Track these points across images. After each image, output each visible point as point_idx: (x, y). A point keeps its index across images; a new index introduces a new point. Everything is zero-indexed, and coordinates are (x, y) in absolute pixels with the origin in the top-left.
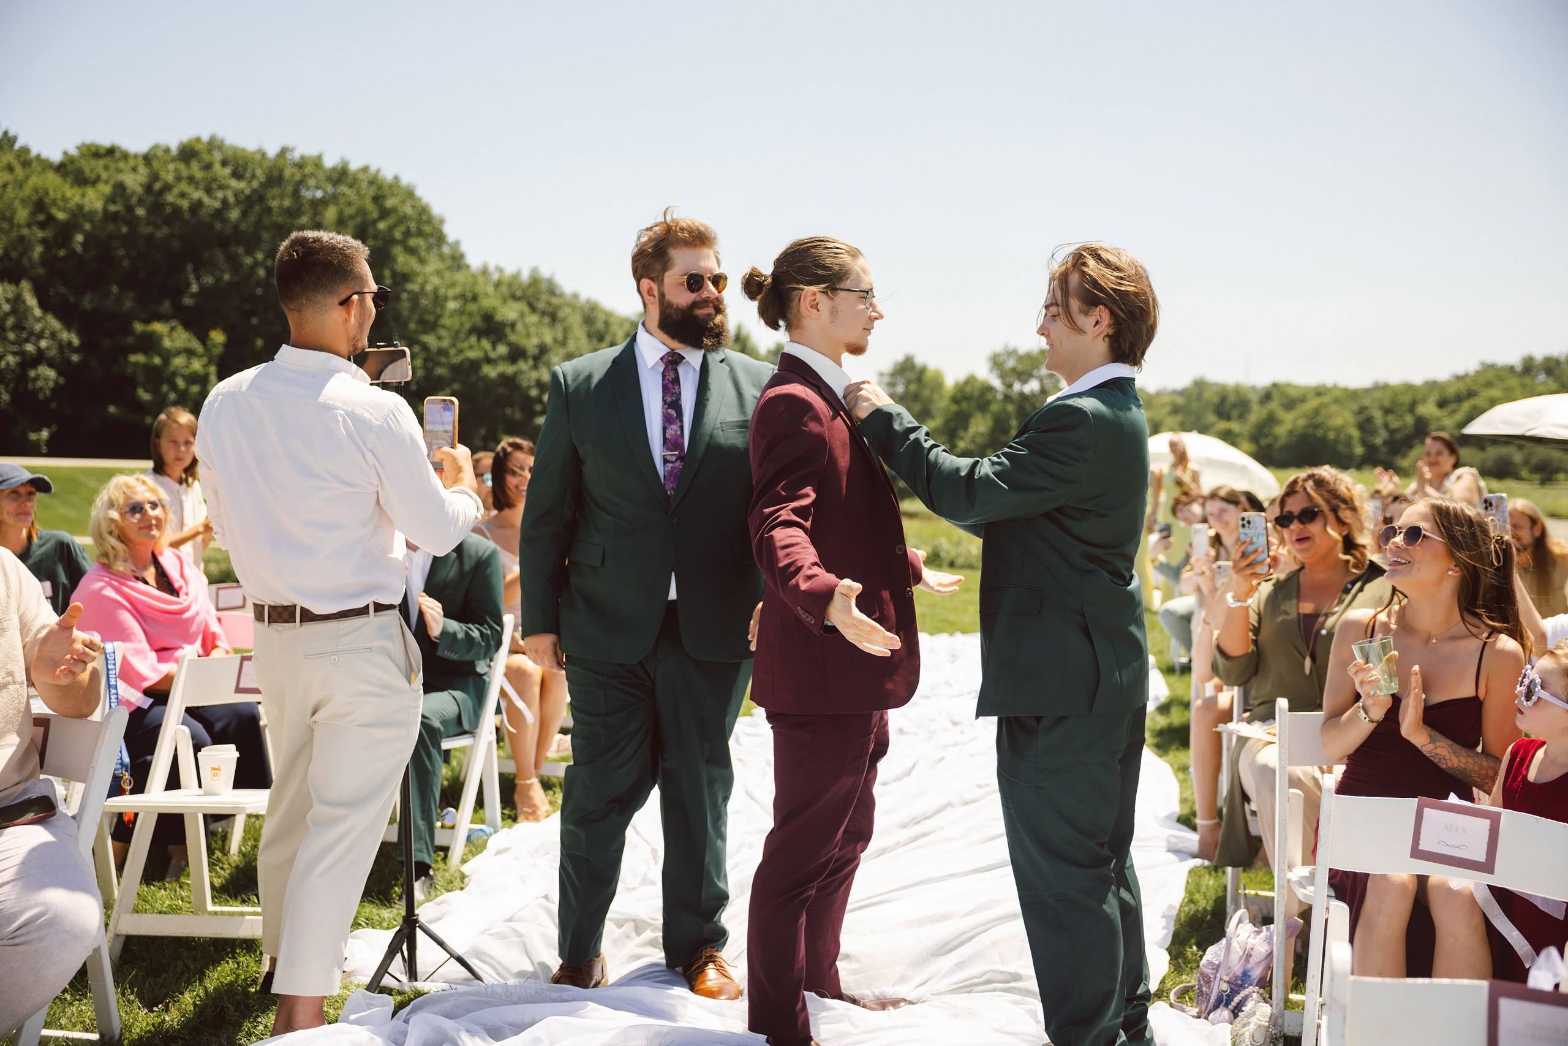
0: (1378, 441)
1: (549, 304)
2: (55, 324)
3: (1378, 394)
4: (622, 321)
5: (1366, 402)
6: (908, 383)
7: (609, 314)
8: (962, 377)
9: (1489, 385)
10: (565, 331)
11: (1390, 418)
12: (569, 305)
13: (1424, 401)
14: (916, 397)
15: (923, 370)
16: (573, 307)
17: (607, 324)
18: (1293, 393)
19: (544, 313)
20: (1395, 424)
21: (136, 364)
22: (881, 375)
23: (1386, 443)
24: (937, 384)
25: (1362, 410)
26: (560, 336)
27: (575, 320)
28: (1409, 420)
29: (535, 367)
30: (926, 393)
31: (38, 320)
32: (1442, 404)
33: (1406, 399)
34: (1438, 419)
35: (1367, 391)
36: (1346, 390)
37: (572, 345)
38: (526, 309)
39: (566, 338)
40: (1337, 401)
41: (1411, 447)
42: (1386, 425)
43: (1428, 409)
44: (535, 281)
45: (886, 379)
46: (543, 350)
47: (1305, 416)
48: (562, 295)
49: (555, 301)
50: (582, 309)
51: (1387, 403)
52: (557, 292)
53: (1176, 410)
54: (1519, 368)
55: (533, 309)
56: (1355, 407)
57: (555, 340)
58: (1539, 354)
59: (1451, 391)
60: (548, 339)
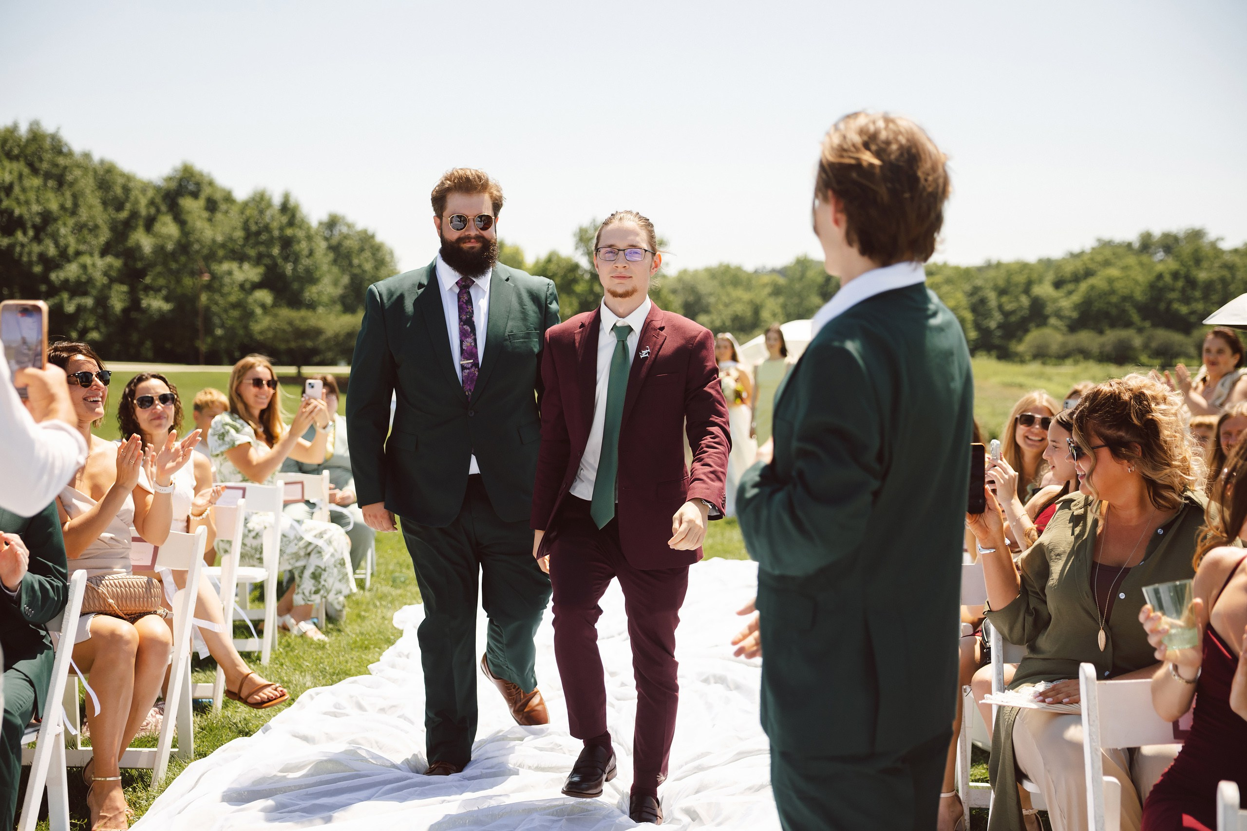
0: (993, 325)
1: (56, 165)
3: (992, 274)
4: (145, 187)
5: (979, 282)
7: (129, 178)
8: (543, 255)
9: (1107, 263)
10: (75, 197)
11: (1004, 299)
12: (79, 166)
13: (1040, 281)
16: (85, 169)
17: (126, 189)
19: (47, 176)
20: (1009, 307)
23: (1000, 326)
25: (976, 290)
26: (69, 204)
27: (87, 185)
28: (1025, 301)
29: (37, 239)
32: (1058, 284)
33: (1021, 279)
34: (1055, 300)
35: (980, 269)
36: (957, 269)
37: (84, 214)
38: (26, 171)
39: (76, 205)
41: (1026, 331)
42: (1000, 307)
43: (1044, 290)
44: (36, 137)
46: (47, 218)
48: (70, 154)
49: (61, 161)
50: (95, 172)
51: (1001, 283)
52: (65, 150)
53: (777, 292)
54: (1137, 245)
55: (35, 171)
56: (968, 287)
57: (62, 207)
58: (1157, 231)
59: (1068, 269)
60: (54, 206)
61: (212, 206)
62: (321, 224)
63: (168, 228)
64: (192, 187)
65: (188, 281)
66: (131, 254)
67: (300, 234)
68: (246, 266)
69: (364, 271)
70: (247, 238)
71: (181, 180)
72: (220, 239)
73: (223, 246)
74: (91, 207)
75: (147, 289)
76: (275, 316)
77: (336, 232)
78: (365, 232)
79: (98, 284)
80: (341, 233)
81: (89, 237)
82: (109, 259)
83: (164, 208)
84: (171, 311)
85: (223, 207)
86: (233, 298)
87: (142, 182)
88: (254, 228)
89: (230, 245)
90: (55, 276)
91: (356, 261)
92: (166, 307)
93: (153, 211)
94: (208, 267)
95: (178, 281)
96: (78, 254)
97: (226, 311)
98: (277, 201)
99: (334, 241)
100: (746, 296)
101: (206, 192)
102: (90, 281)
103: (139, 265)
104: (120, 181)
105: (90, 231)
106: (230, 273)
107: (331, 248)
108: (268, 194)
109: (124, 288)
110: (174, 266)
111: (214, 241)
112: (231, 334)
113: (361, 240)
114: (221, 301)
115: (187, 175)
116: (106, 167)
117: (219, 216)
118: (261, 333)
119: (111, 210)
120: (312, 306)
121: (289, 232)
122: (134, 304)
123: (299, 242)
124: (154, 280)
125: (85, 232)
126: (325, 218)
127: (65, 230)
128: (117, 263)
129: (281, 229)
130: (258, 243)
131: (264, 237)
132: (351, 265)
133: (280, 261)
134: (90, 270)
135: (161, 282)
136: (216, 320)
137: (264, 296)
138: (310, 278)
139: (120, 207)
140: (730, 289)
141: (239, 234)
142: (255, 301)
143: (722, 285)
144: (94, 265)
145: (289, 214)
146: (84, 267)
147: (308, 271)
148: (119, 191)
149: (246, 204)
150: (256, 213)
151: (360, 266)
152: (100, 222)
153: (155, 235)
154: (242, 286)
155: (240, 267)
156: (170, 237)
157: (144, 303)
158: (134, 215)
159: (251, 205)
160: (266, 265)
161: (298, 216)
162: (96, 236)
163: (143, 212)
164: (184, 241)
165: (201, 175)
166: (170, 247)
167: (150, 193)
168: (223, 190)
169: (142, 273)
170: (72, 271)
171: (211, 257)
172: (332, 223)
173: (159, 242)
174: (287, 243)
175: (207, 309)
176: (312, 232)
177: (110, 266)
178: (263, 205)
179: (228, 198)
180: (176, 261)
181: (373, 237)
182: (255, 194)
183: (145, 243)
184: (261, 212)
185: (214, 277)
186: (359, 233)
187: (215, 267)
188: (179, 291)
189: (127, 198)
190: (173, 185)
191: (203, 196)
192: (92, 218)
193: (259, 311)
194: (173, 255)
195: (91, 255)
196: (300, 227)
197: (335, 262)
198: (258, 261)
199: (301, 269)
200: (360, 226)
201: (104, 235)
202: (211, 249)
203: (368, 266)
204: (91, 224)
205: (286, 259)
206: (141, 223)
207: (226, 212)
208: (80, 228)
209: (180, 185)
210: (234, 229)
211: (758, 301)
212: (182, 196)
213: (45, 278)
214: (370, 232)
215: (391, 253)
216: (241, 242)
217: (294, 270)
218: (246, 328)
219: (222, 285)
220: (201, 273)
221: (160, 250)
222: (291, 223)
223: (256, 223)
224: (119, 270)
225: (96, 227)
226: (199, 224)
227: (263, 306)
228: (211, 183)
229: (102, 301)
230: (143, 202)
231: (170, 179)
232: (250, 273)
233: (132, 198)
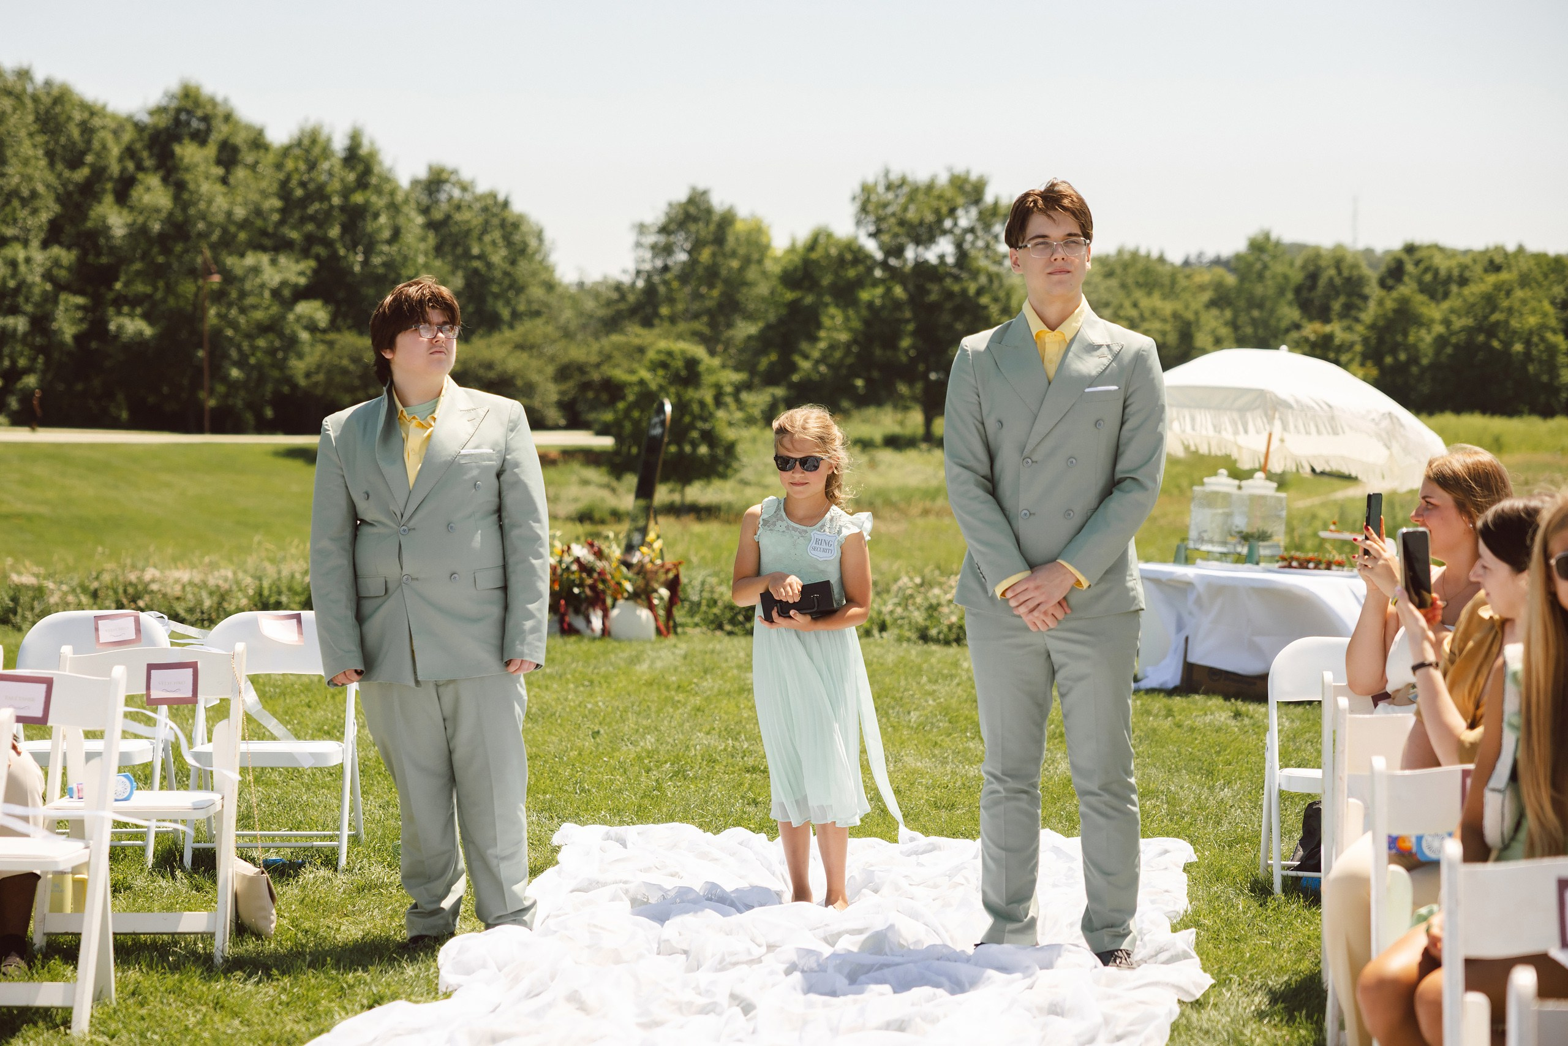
4: (120, 125)
6: (696, 245)
7: (92, 111)
8: (803, 236)
14: (712, 274)
15: (727, 220)
16: (19, 96)
17: (87, 130)
18: (1443, 264)
22: (642, 228)
24: (755, 247)
37: (13, 174)
40: (1525, 281)
45: (651, 239)
47: (1470, 309)
50: (35, 99)
53: (1221, 299)
61: (228, 156)
62: (415, 183)
63: (154, 195)
64: (195, 124)
65: (188, 288)
67: (378, 202)
68: (283, 260)
69: (489, 265)
70: (283, 211)
71: (179, 111)
72: (240, 213)
73: (244, 224)
74: (26, 162)
75: (119, 302)
76: (331, 344)
77: (443, 197)
78: (493, 196)
79: (37, 291)
80: (450, 198)
81: (22, 214)
82: (56, 250)
83: (148, 163)
84: (153, 337)
85: (250, 159)
86: (259, 315)
87: (114, 117)
88: (299, 193)
89: (259, 223)
91: (475, 250)
92: (148, 331)
93: (131, 166)
94: (216, 260)
95: (170, 289)
97: (249, 336)
98: (339, 144)
99: (437, 215)
100: (1168, 307)
101: (221, 131)
102: (22, 284)
103: (104, 260)
104: (78, 116)
105: (24, 202)
106: (256, 270)
107: (432, 225)
108: (325, 132)
109: (80, 300)
110: (161, 259)
111: (229, 214)
112: (258, 376)
113: (485, 209)
114: (242, 320)
115: (189, 105)
116: (55, 92)
117: (240, 173)
118: (308, 375)
119: (60, 166)
121: (358, 198)
122: (95, 326)
123: (376, 216)
124: (126, 284)
125: (16, 203)
126: (422, 174)
128: (66, 256)
129: (346, 193)
130: (303, 220)
131: (314, 208)
132: (467, 255)
133: (342, 252)
134: (23, 268)
135: (141, 288)
136: (234, 354)
137: (315, 310)
138: (396, 274)
139: (75, 163)
140: (1138, 294)
141: (273, 204)
142: (299, 319)
143: (1123, 286)
144: (28, 260)
145: (360, 168)
146: (13, 264)
147: (389, 265)
148: (76, 133)
149: (286, 151)
150: (303, 167)
151: (481, 257)
152: (41, 188)
153: (132, 209)
154: (276, 293)
155: (274, 262)
156: (157, 210)
157: (112, 327)
158: (99, 173)
159: (297, 151)
160: (317, 258)
161: (376, 169)
162: (35, 212)
163: (115, 169)
164: (179, 217)
165: (213, 102)
166: (157, 227)
167: (127, 136)
168: (248, 128)
169: (108, 275)
171: (225, 244)
172: (435, 182)
173: (140, 220)
174: (354, 217)
175: (217, 333)
176: (399, 198)
177: (57, 263)
178: (316, 151)
179: (258, 143)
180: (167, 251)
181: (506, 204)
182: (302, 132)
183: (115, 220)
184: (312, 166)
185: (229, 278)
186: (478, 198)
187: (230, 261)
188: (171, 302)
189: (89, 142)
190: (163, 121)
191: (215, 138)
192: (30, 179)
193: (304, 336)
194: (164, 241)
195: (26, 243)
196: (379, 191)
197: (439, 250)
198: (304, 250)
199: (377, 260)
200: (482, 188)
201: (48, 210)
202: (225, 231)
203: (498, 257)
204: (25, 193)
205: (353, 247)
206: (109, 186)
207: (253, 167)
208: (8, 198)
209: (177, 121)
210: (264, 194)
211: (1189, 316)
212: (178, 139)
214: (501, 198)
215: (539, 235)
216: (276, 217)
217: (366, 263)
218: (281, 365)
219: (243, 294)
220: (209, 273)
221: (139, 233)
222: (362, 183)
223: (303, 184)
224: (69, 269)
225: (34, 195)
226: (205, 187)
227: (312, 327)
228: (228, 118)
229: (41, 323)
230: (115, 151)
231: (160, 110)
232: (291, 271)
233: (96, 145)
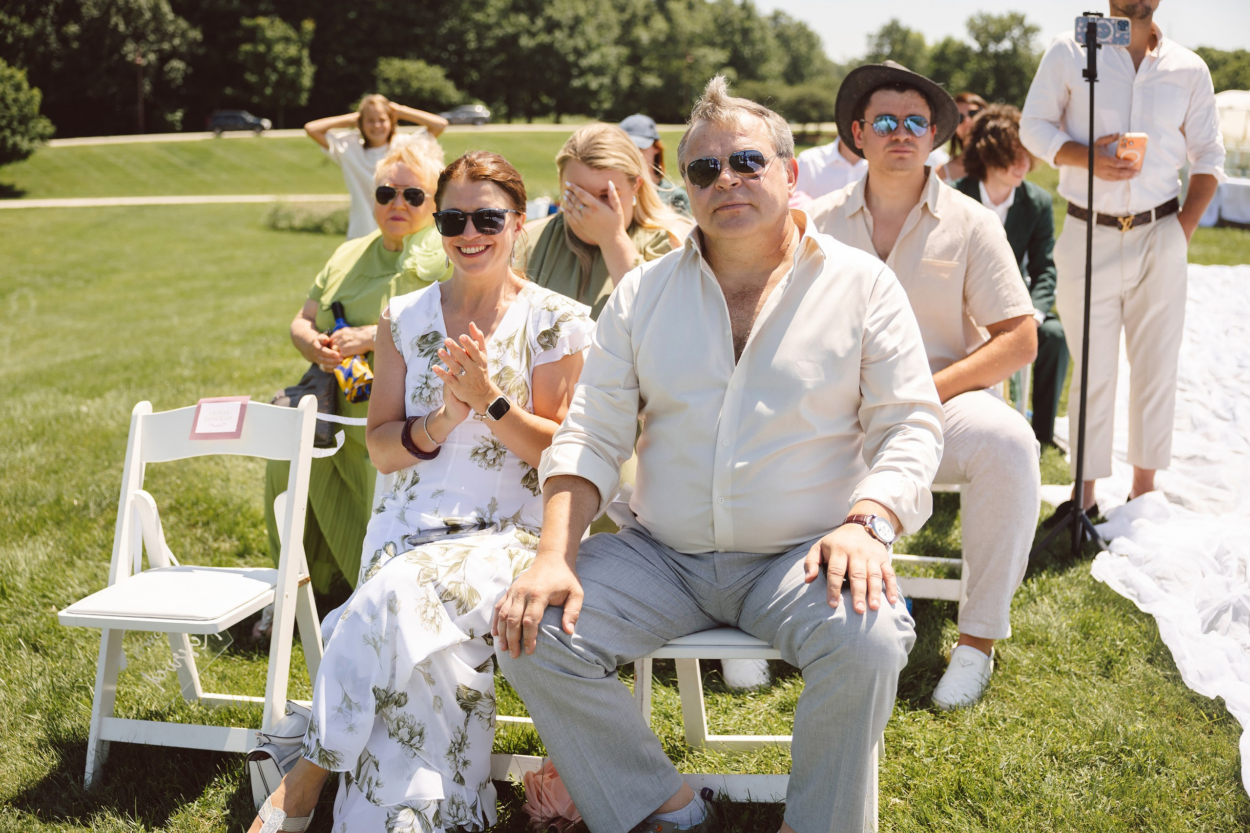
2: (183, 24)
6: (893, 44)
15: (907, 33)
21: (246, 53)
22: (870, 36)
24: (919, 44)
26: (592, 9)
29: (571, 36)
30: (909, 52)
31: (172, 22)
37: (601, 17)
39: (596, 10)
45: (874, 40)
46: (577, 21)
57: (588, 12)
60: (582, 11)
61: (691, 6)
62: (769, 16)
63: (659, 23)
65: (675, 63)
66: (633, 44)
67: (755, 25)
68: (716, 51)
70: (716, 29)
72: (697, 30)
73: (700, 36)
74: (606, 11)
75: (645, 69)
77: (780, 23)
79: (612, 67)
81: (606, 33)
82: (620, 48)
83: (656, 11)
84: (661, 86)
85: (700, 8)
88: (721, 22)
89: (705, 35)
90: (585, 63)
91: (795, 46)
92: (658, 82)
93: (648, 12)
94: (690, 52)
95: (668, 63)
96: (599, 46)
99: (779, 30)
102: (607, 65)
103: (640, 52)
105: (606, 28)
106: (704, 56)
107: (777, 36)
109: (630, 70)
110: (664, 52)
111: (693, 32)
114: (698, 78)
117: (695, 14)
120: (763, 79)
121: (747, 24)
122: (636, 81)
123: (754, 31)
124: (649, 63)
125: (603, 29)
127: (590, 29)
128: (624, 51)
129: (742, 21)
130: (724, 33)
131: (729, 29)
132: (791, 48)
133: (741, 46)
134: (607, 57)
135: (655, 64)
137: (730, 73)
138: (761, 58)
141: (711, 27)
144: (609, 53)
145: (747, 11)
146: (603, 55)
147: (761, 53)
150: (722, 11)
152: (612, 22)
153: (650, 30)
154: (714, 66)
155: (712, 52)
156: (661, 30)
157: (644, 80)
158: (635, 15)
160: (730, 50)
161: (754, 12)
162: (611, 32)
164: (671, 34)
166: (661, 38)
169: (642, 58)
170: (593, 59)
171: (691, 42)
173: (654, 34)
174: (746, 32)
176: (763, 23)
177: (621, 54)
180: (666, 49)
183: (643, 35)
184: (726, 10)
185: (694, 59)
187: (695, 52)
188: (668, 70)
192: (607, 19)
194: (664, 44)
195: (608, 46)
196: (755, 20)
197: (780, 46)
198: (723, 46)
199: (756, 51)
201: (616, 32)
202: (691, 38)
203: (803, 49)
204: (606, 23)
205: (745, 44)
206: (640, 21)
207: (701, 12)
208: (600, 27)
210: (708, 22)
213: (576, 65)
216: (712, 32)
217: (751, 52)
219: (698, 65)
220: (685, 57)
221: (654, 42)
222: (748, 18)
223: (723, 18)
224: (627, 56)
225: (610, 26)
226: (682, 20)
229: (615, 80)
232: (719, 56)
